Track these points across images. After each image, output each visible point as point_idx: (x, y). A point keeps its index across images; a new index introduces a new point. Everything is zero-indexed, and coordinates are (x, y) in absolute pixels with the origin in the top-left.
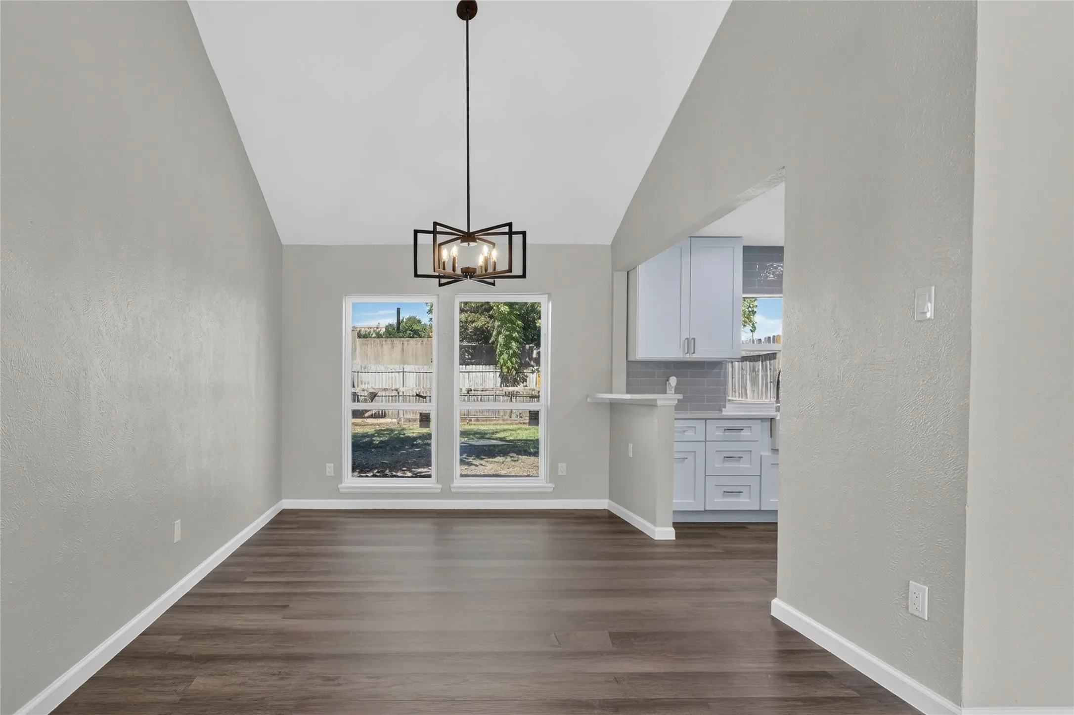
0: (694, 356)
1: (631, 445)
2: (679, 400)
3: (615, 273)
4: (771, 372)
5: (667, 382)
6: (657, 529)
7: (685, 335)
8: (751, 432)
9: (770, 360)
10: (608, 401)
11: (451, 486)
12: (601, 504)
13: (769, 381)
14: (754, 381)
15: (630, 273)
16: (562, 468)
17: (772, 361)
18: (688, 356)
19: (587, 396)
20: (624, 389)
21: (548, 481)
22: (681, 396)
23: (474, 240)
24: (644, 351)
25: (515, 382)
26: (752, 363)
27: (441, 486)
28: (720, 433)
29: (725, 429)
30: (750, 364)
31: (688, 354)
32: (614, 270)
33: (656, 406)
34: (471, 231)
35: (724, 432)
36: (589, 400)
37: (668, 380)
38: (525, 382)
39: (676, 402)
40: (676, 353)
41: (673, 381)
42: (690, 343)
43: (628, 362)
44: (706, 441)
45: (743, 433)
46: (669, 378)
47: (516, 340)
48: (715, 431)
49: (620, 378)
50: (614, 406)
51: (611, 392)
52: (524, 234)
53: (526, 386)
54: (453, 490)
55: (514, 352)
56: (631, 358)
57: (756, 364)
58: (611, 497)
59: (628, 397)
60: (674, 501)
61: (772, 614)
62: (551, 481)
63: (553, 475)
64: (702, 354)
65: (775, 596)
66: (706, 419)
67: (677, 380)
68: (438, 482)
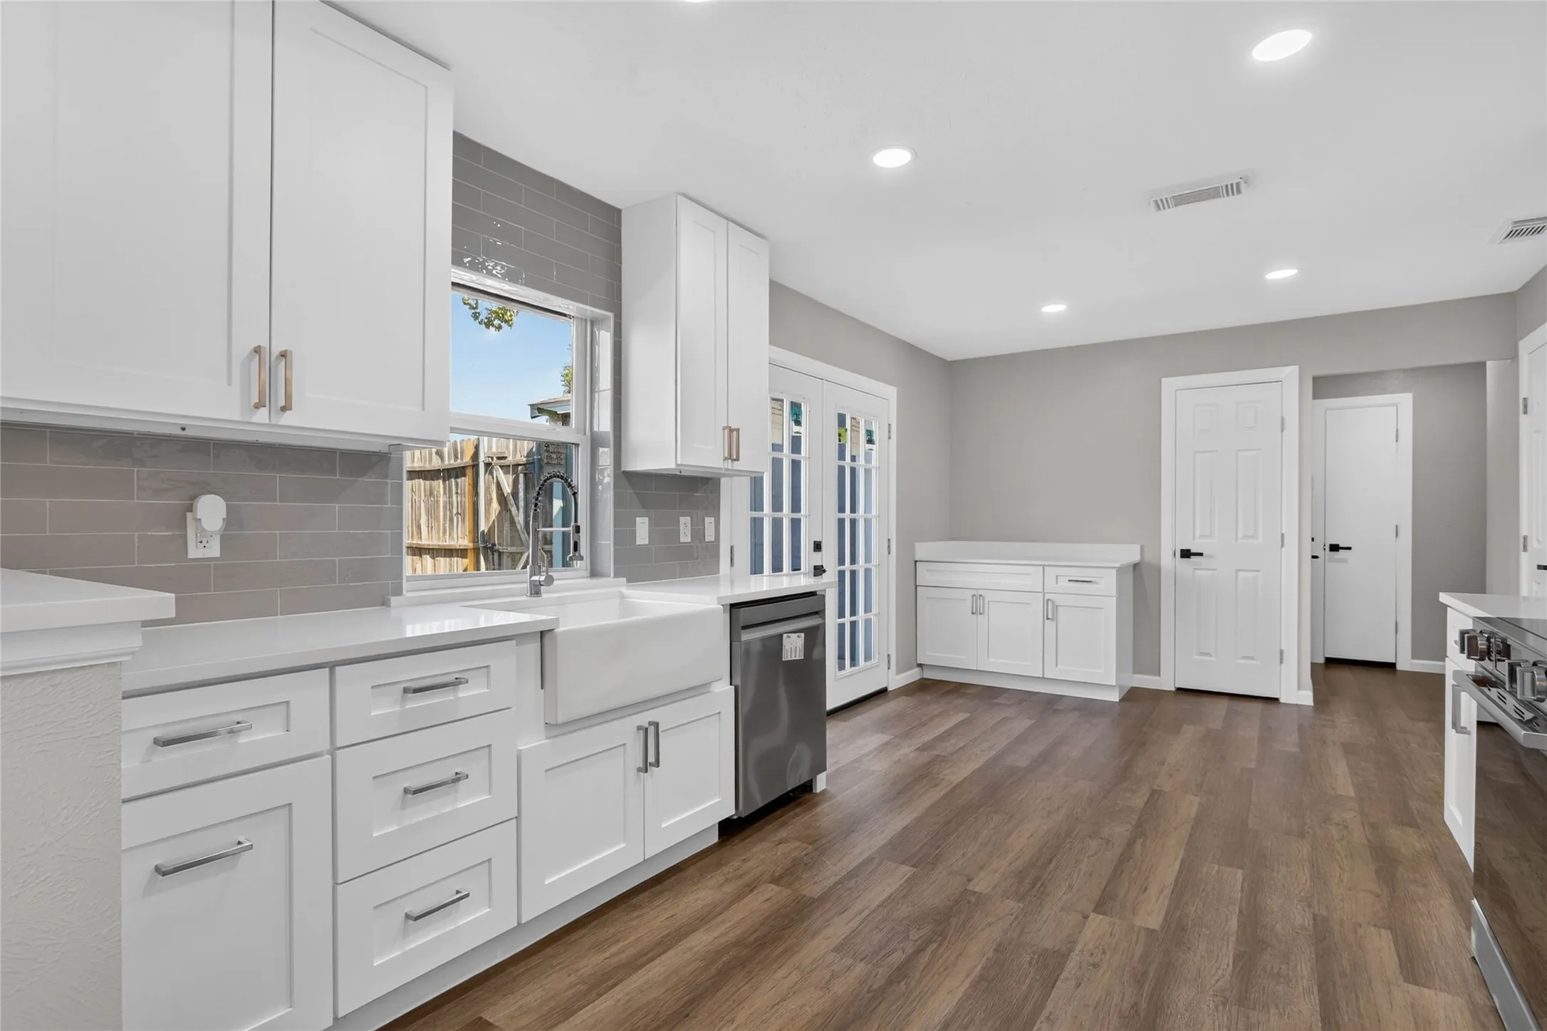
0: (287, 419)
4: (457, 497)
5: (189, 515)
7: (251, 339)
8: (488, 686)
9: (457, 477)
13: (455, 511)
14: (432, 512)
17: (459, 480)
18: (262, 416)
26: (428, 483)
28: (386, 709)
29: (406, 691)
30: (425, 483)
31: (264, 411)
35: (403, 700)
37: (190, 508)
41: (212, 510)
42: (271, 370)
44: (334, 750)
45: (464, 692)
46: (194, 497)
57: (435, 483)
64: (314, 412)
66: (331, 666)
67: (228, 506)
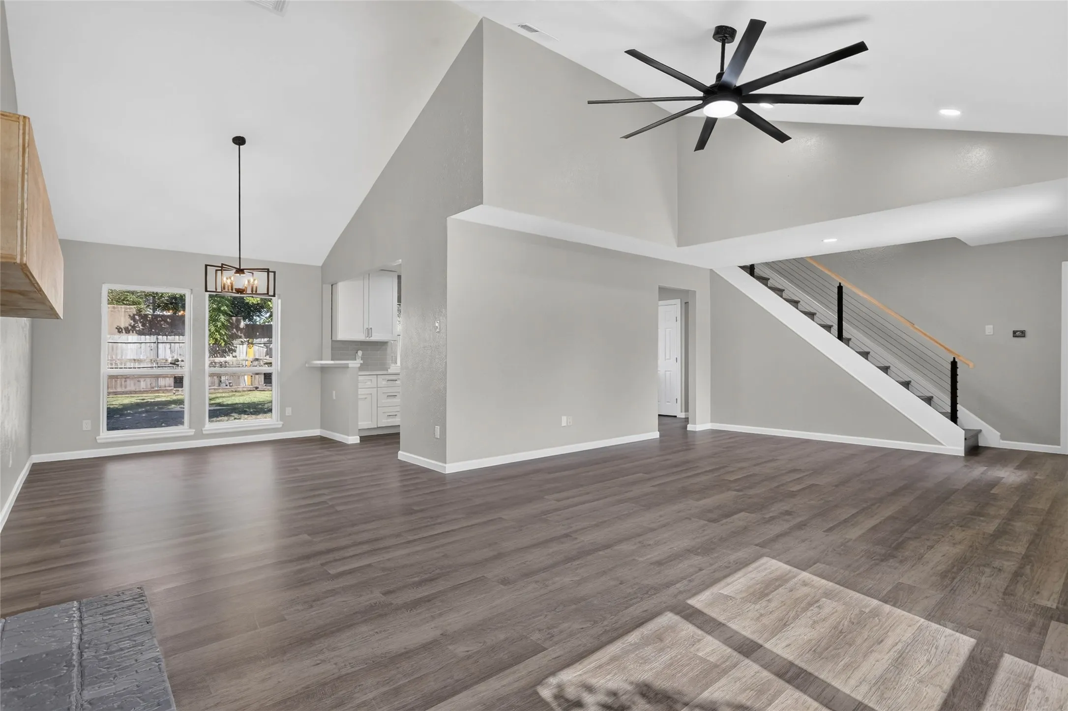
0: (371, 338)
1: (334, 392)
2: (361, 364)
3: (324, 285)
6: (350, 438)
7: (366, 326)
10: (320, 366)
11: (203, 429)
12: (316, 432)
15: (333, 286)
16: (289, 411)
18: (368, 338)
19: (306, 363)
20: (330, 357)
21: (279, 420)
22: (362, 362)
23: (244, 273)
24: (343, 334)
25: (223, 353)
27: (194, 430)
28: (384, 383)
29: (388, 380)
32: (323, 282)
33: (348, 367)
34: (241, 268)
35: (388, 382)
36: (307, 365)
37: (357, 353)
38: (234, 353)
39: (359, 365)
40: (361, 337)
41: (360, 353)
42: (369, 331)
43: (332, 341)
44: (377, 387)
46: (358, 351)
47: (225, 313)
48: (382, 382)
49: (327, 351)
50: (323, 369)
51: (322, 360)
52: (274, 273)
53: (236, 357)
54: (204, 432)
55: (223, 324)
56: (333, 339)
58: (323, 427)
59: (332, 362)
60: (359, 423)
61: (399, 458)
62: (281, 420)
63: (282, 416)
64: (375, 337)
65: (399, 450)
66: (377, 375)
67: (362, 352)
68: (190, 428)
